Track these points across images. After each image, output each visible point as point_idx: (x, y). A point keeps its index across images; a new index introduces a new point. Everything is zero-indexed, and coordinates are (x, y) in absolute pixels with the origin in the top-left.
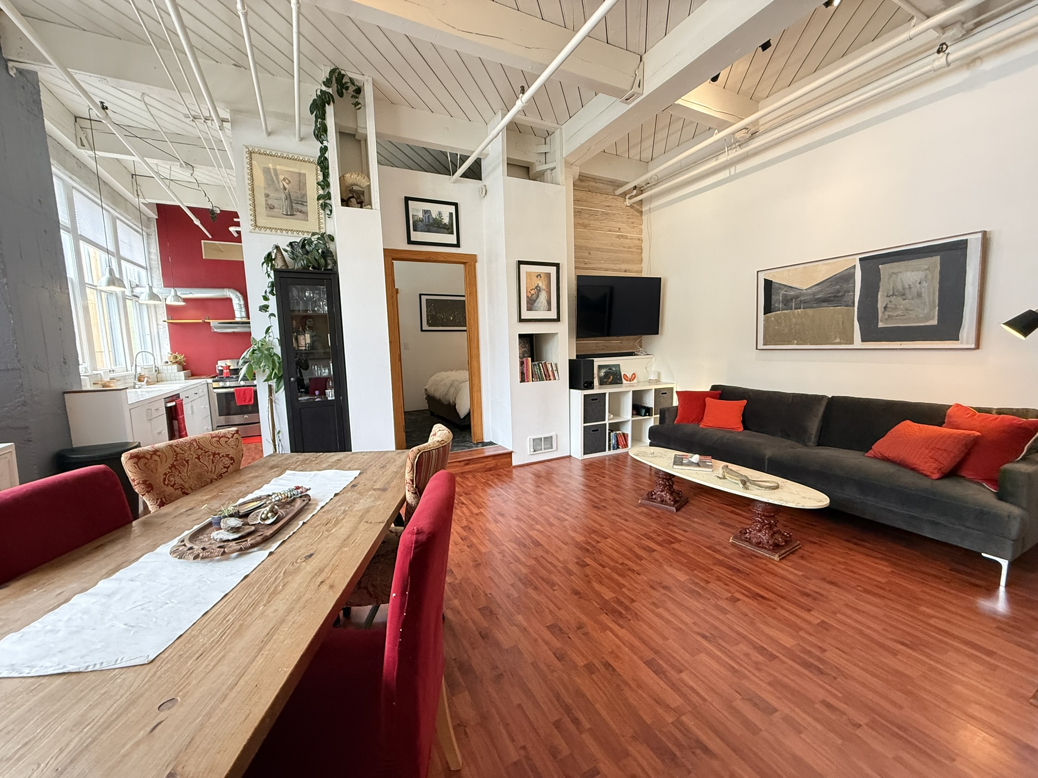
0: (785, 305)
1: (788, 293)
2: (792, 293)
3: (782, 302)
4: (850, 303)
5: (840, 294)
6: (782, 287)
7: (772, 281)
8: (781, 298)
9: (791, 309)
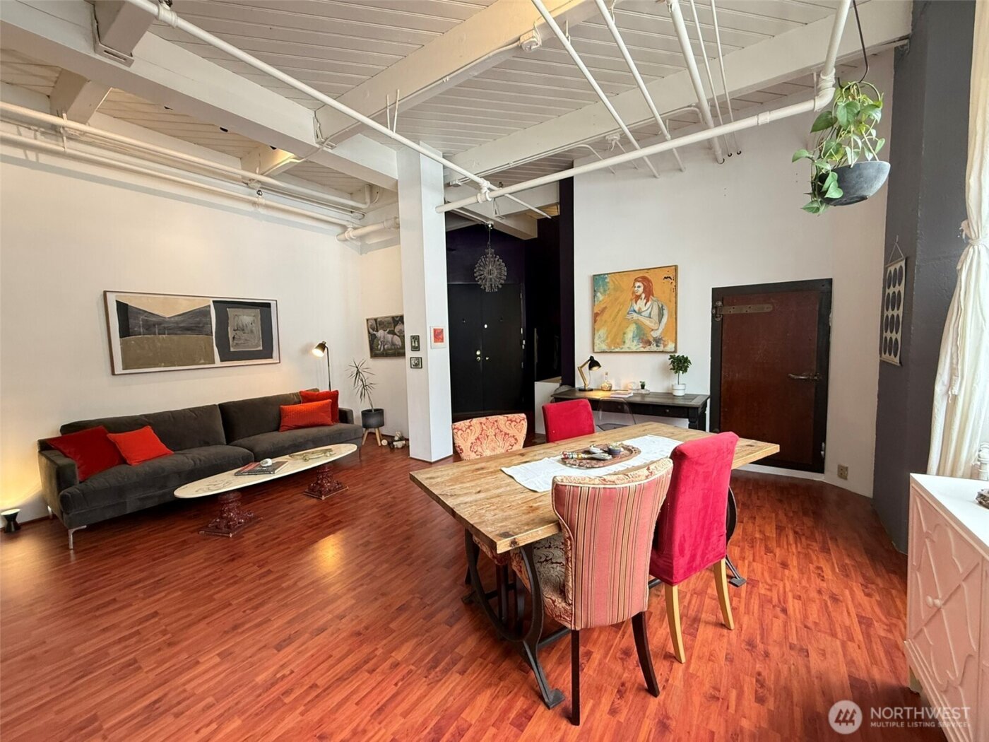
0: (146, 330)
1: (150, 319)
2: (154, 319)
3: (143, 327)
4: (209, 332)
5: (201, 325)
6: (141, 312)
7: (127, 305)
8: (141, 323)
9: (155, 334)
